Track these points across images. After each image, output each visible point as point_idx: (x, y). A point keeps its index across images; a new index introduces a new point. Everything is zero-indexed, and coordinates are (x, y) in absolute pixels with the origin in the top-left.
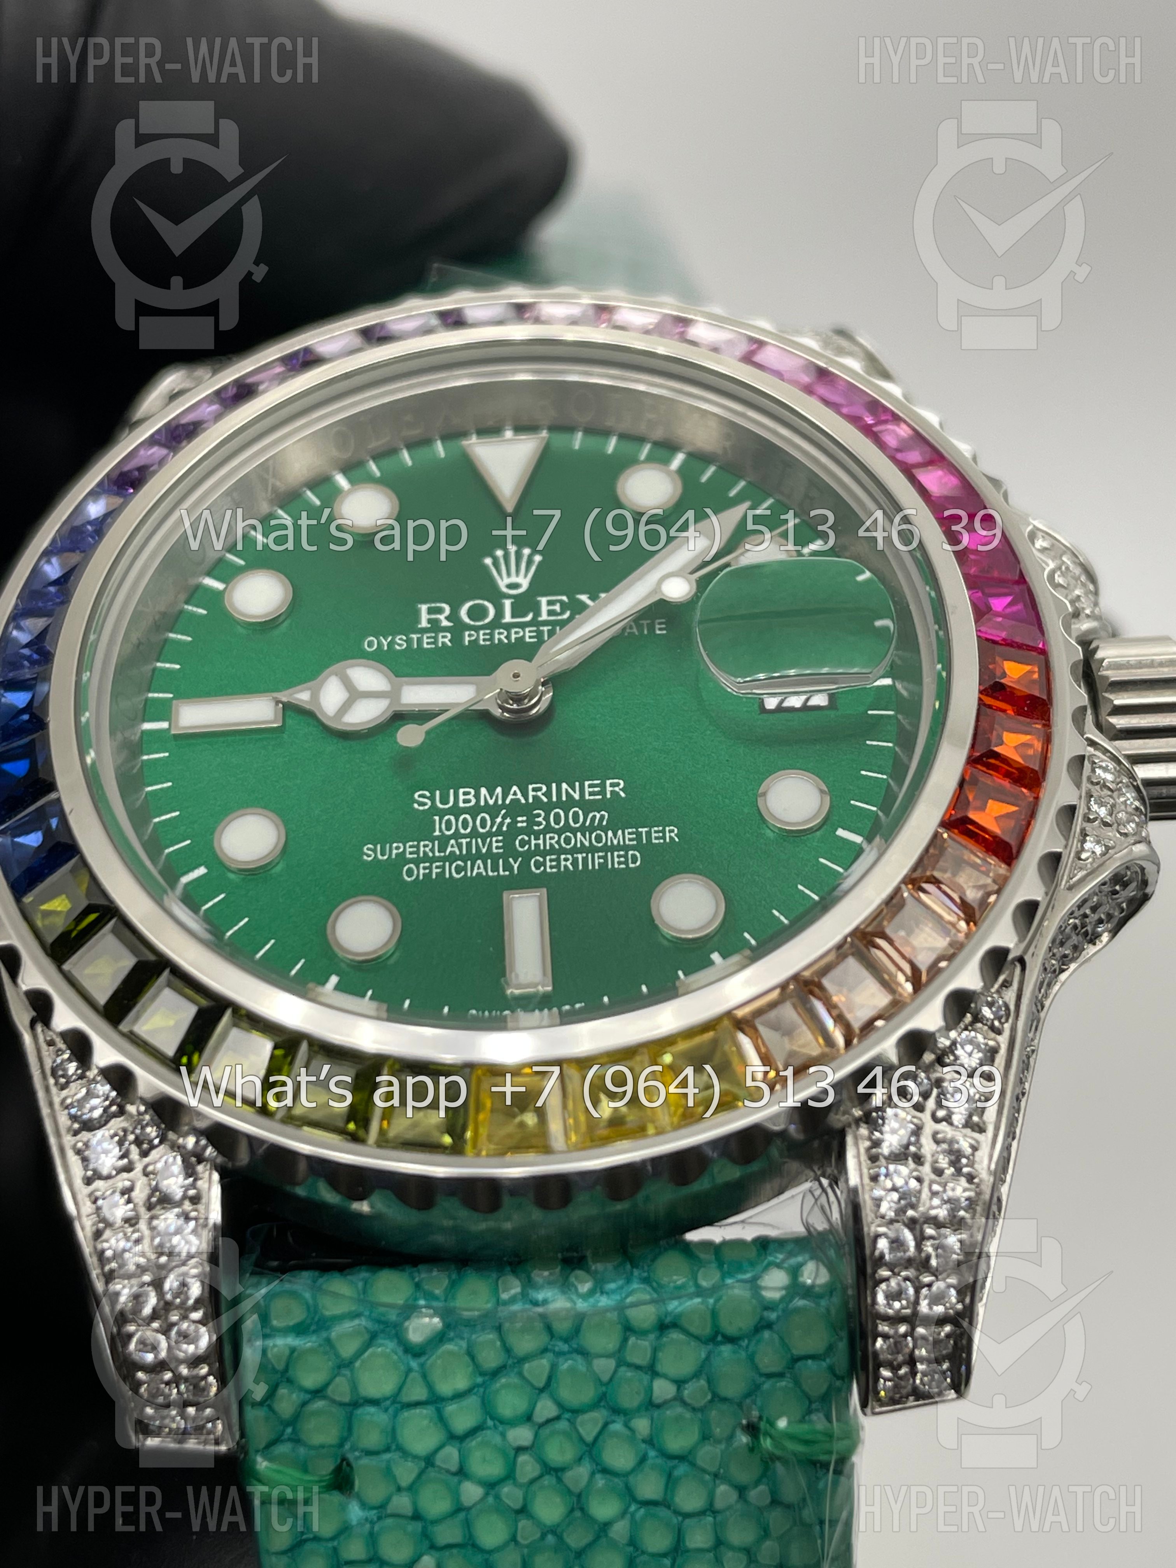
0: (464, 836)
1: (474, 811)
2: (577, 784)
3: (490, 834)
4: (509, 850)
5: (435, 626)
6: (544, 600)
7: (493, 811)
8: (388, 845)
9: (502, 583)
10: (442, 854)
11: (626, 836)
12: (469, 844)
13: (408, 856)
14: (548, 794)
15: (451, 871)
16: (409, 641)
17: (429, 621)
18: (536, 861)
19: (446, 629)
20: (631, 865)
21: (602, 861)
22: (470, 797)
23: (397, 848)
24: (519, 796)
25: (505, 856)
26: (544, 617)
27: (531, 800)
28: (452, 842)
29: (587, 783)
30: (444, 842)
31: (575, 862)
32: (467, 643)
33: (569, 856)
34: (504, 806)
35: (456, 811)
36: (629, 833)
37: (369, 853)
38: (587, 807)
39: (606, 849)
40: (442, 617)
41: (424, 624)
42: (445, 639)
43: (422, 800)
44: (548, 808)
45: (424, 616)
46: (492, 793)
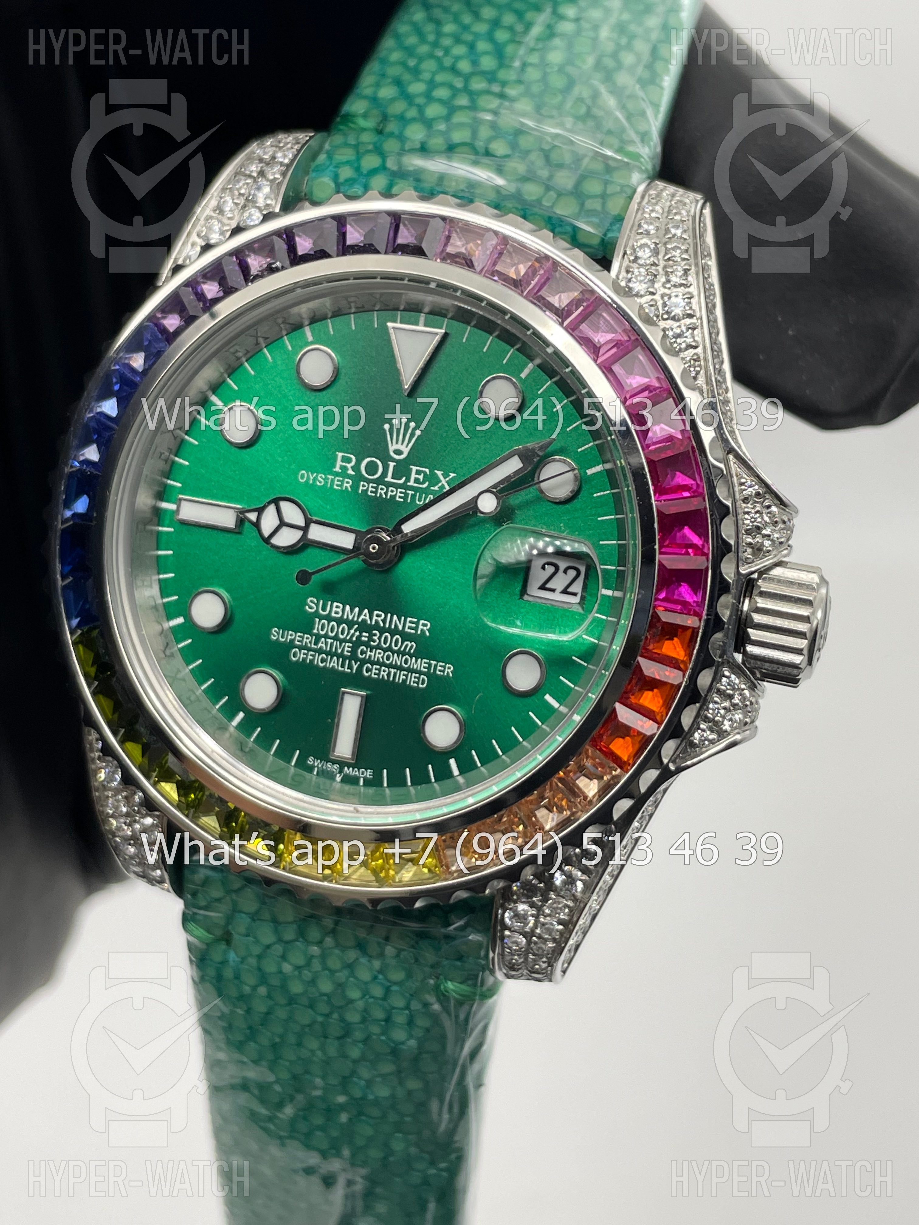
0: (331, 638)
1: (340, 621)
2: (403, 618)
3: (345, 641)
4: (353, 656)
5: (344, 473)
6: (414, 468)
7: (350, 624)
8: (286, 632)
10: (316, 647)
11: (421, 664)
12: (332, 644)
13: (297, 643)
14: (384, 621)
15: (318, 660)
17: (341, 467)
18: (367, 668)
19: (350, 477)
20: (421, 686)
21: (404, 677)
22: (339, 610)
23: (291, 635)
24: (368, 618)
25: (350, 658)
26: (411, 483)
27: (373, 623)
28: (323, 639)
29: (409, 619)
30: (318, 637)
31: (389, 675)
32: (360, 492)
33: (387, 669)
34: (357, 623)
35: (329, 618)
36: (425, 663)
37: (275, 634)
38: (406, 637)
39: (411, 670)
40: (349, 466)
42: (348, 484)
43: (312, 605)
44: (382, 631)
45: (339, 463)
46: (352, 610)
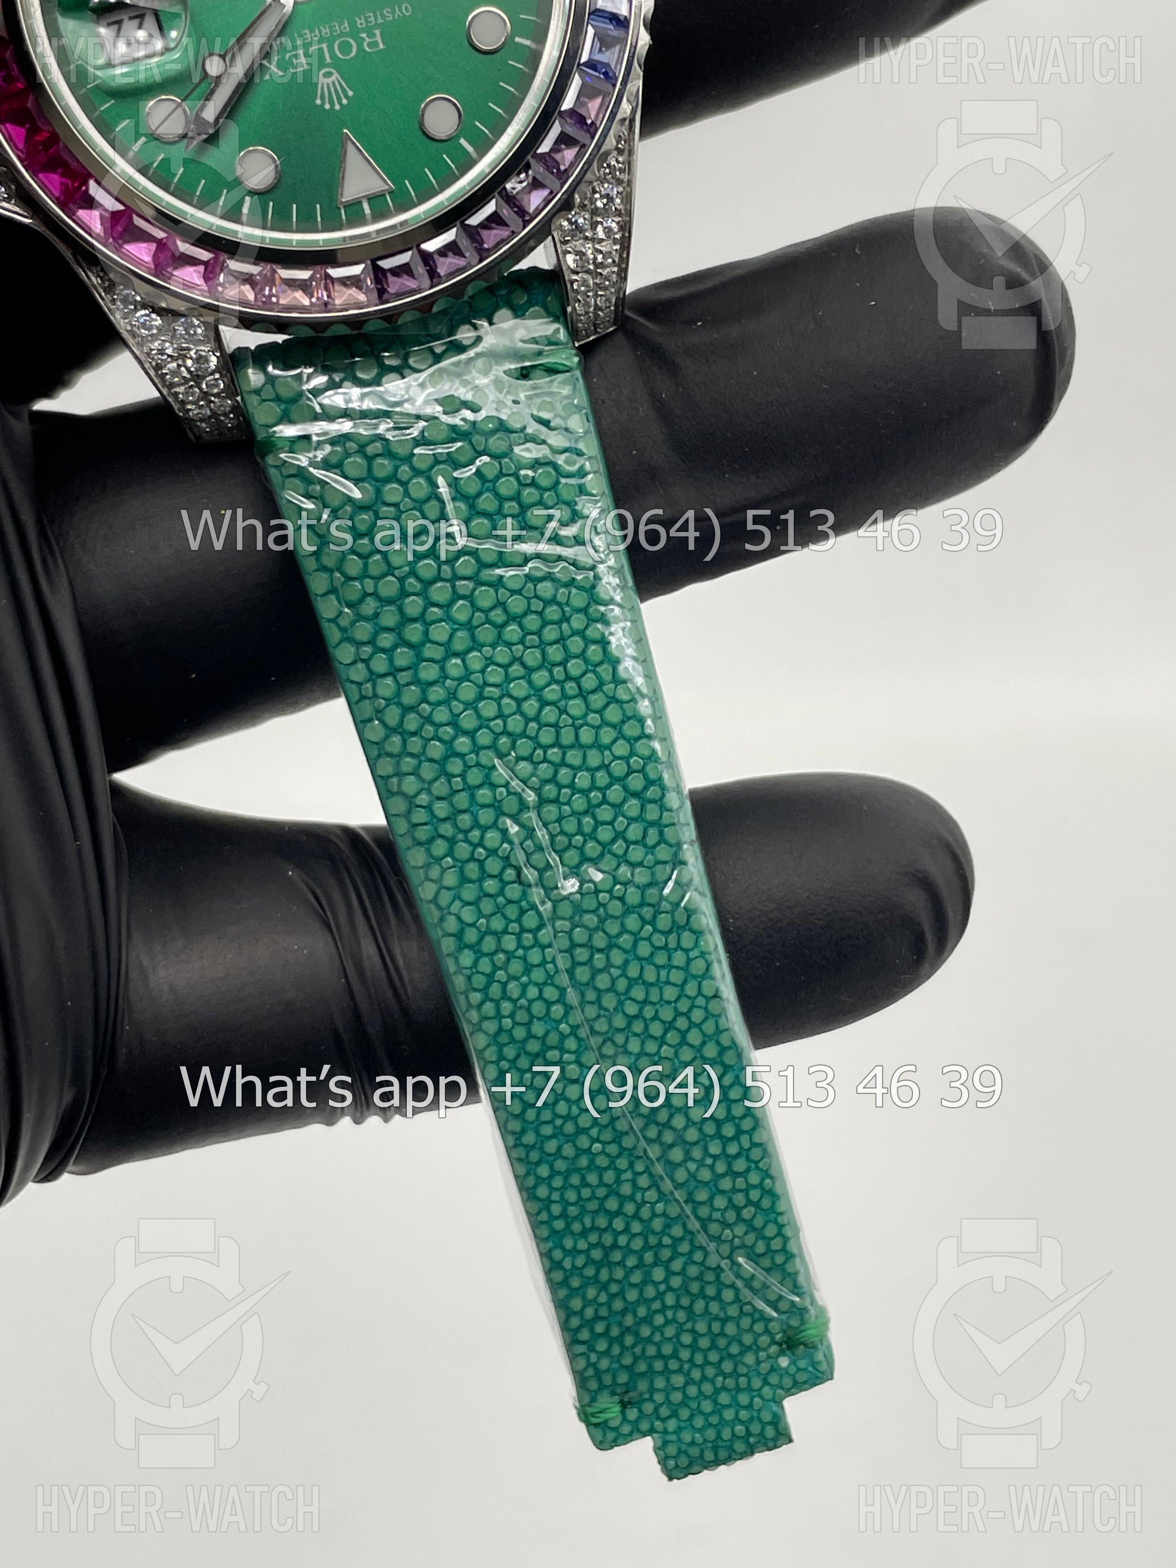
5: (370, 32)
9: (336, 76)
16: (383, 17)
17: (374, 35)
19: (362, 30)
32: (345, 22)
40: (368, 40)
41: (377, 33)
42: (360, 22)
45: (379, 39)
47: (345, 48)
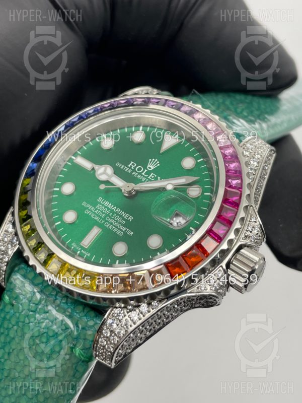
0: (100, 211)
1: (106, 207)
3: (104, 213)
4: (104, 219)
6: (152, 174)
7: (108, 209)
8: (88, 204)
9: (148, 166)
10: (94, 212)
11: (124, 229)
12: (99, 213)
13: (89, 208)
14: (119, 212)
15: (92, 216)
16: (124, 168)
17: (131, 166)
18: (106, 223)
19: (131, 169)
20: (120, 235)
21: (116, 231)
22: (107, 204)
23: (89, 206)
24: (115, 209)
25: (103, 219)
26: (149, 177)
27: (116, 211)
28: (98, 210)
29: (127, 214)
30: (96, 209)
31: (112, 228)
32: (132, 174)
33: (112, 226)
34: (111, 209)
35: (103, 205)
37: (84, 204)
38: (123, 219)
39: (119, 229)
40: (133, 166)
41: (129, 166)
42: (130, 171)
43: (100, 200)
44: (117, 214)
46: (111, 206)
47: (139, 169)
